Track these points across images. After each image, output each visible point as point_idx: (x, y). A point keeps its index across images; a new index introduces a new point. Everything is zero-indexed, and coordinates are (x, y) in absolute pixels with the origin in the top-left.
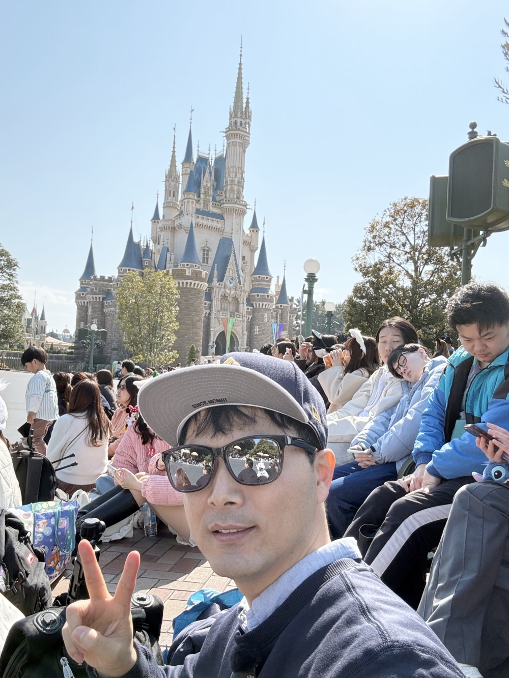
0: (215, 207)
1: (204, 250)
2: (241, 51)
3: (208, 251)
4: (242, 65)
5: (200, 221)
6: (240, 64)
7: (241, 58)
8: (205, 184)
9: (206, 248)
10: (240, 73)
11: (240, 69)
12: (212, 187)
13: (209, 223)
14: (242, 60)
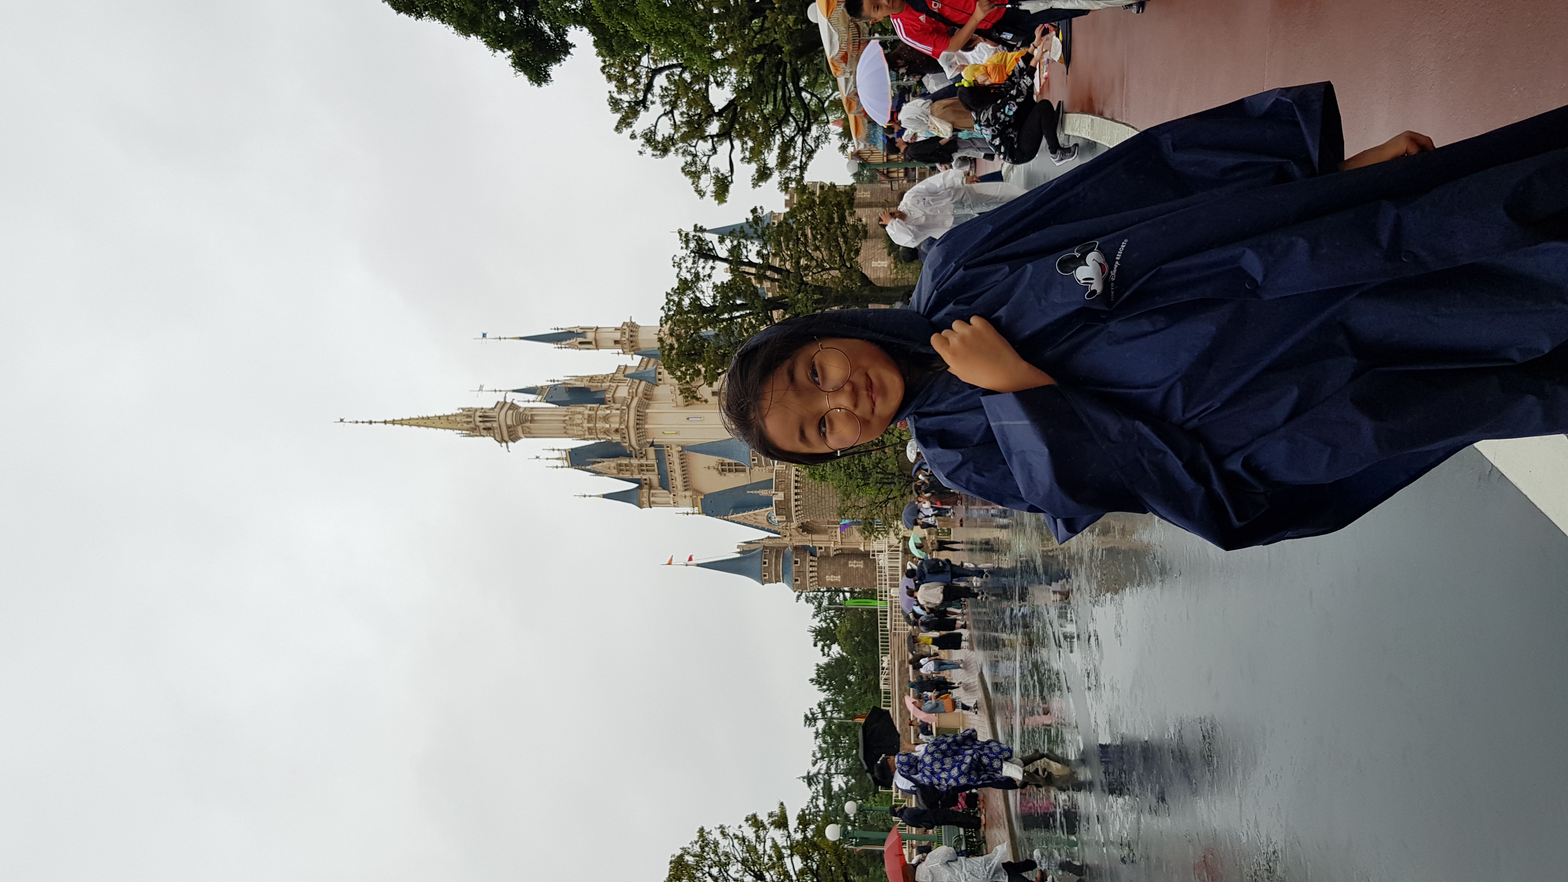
0: (645, 455)
1: (723, 470)
2: (363, 422)
3: (722, 464)
4: (388, 420)
5: (678, 482)
6: (385, 422)
7: (375, 422)
8: (615, 471)
9: (720, 468)
10: (401, 422)
11: (393, 422)
12: (615, 459)
13: (677, 467)
14: (377, 420)
